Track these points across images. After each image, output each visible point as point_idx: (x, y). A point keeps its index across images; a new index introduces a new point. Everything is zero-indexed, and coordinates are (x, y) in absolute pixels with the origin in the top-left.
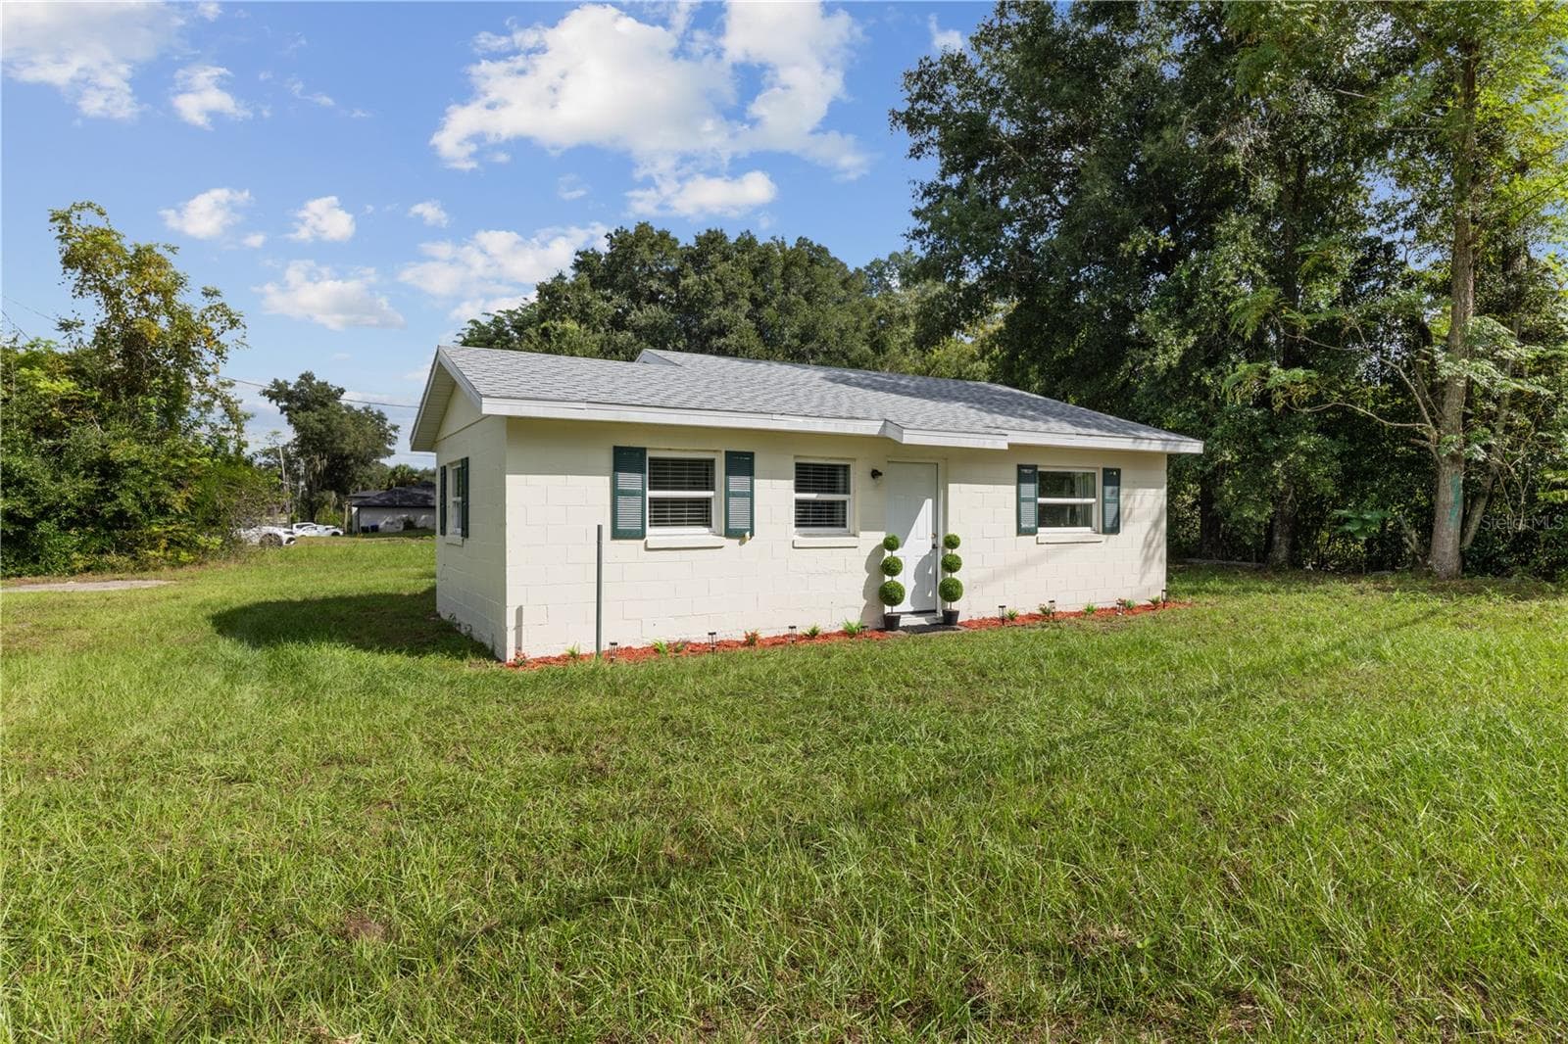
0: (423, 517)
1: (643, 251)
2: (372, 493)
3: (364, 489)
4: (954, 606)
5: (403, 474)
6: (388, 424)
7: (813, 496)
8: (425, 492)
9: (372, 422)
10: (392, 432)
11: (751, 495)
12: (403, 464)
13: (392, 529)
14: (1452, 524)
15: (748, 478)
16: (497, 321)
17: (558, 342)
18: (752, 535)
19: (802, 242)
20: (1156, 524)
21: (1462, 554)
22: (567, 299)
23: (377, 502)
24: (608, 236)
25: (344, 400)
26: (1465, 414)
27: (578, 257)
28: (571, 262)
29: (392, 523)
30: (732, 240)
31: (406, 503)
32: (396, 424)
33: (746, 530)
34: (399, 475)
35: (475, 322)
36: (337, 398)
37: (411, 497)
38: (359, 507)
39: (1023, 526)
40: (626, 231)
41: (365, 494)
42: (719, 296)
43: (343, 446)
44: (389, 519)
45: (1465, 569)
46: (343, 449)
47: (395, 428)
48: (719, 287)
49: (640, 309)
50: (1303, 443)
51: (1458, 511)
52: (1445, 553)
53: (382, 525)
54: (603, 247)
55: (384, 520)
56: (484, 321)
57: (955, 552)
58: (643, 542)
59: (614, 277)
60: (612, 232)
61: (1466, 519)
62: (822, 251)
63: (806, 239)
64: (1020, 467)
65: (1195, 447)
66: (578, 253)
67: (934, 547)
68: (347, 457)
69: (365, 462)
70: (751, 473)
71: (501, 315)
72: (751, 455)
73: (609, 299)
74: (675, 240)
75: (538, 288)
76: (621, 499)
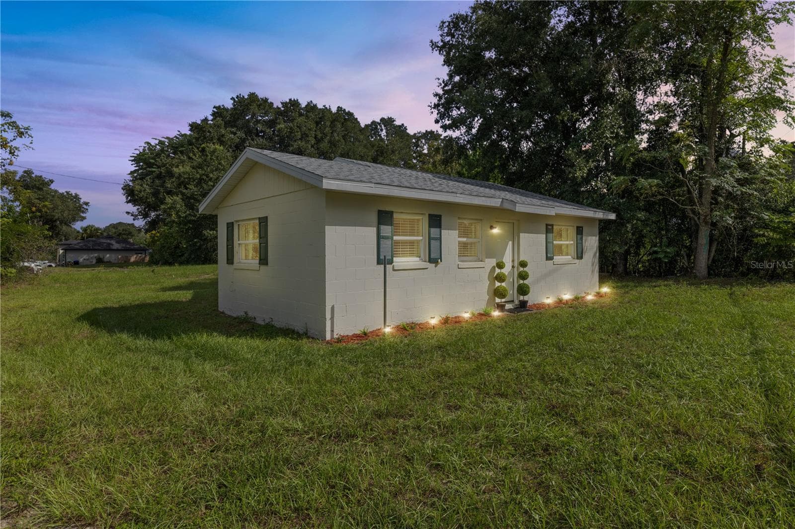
0: (108, 255)
1: (254, 108)
2: (73, 242)
3: (66, 240)
4: (526, 298)
5: (91, 230)
6: (82, 201)
7: (465, 239)
8: (109, 241)
9: (72, 200)
10: (85, 206)
11: (440, 239)
12: (91, 224)
13: (88, 263)
14: (705, 253)
15: (438, 229)
16: (161, 143)
17: (211, 156)
18: (441, 261)
19: (339, 109)
20: (595, 255)
21: (708, 267)
22: (209, 132)
23: (78, 247)
24: (232, 99)
25: (53, 187)
26: (711, 202)
27: (215, 110)
28: (211, 112)
29: (88, 260)
30: (303, 106)
31: (96, 247)
32: (87, 201)
33: (438, 259)
34: (88, 231)
35: (148, 143)
36: (49, 185)
37: (100, 244)
38: (66, 250)
39: (549, 255)
40: (243, 97)
41: (68, 242)
42: (299, 135)
43: (54, 214)
44: (85, 257)
45: (709, 274)
46: (54, 216)
47: (87, 204)
48: (299, 130)
49: (253, 140)
50: (640, 215)
51: (707, 247)
52: (701, 267)
53: (81, 260)
54: (229, 104)
55: (82, 258)
56: (153, 142)
57: (525, 269)
58: (392, 266)
59: (235, 121)
60: (235, 97)
61: (710, 251)
62: (350, 114)
63: (341, 108)
64: (547, 225)
65: (613, 216)
66: (214, 107)
67: (513, 267)
68: (55, 221)
69: (67, 224)
70: (440, 227)
71: (163, 139)
72: (440, 216)
73: (235, 134)
74: (272, 103)
75: (190, 125)
76: (382, 241)
